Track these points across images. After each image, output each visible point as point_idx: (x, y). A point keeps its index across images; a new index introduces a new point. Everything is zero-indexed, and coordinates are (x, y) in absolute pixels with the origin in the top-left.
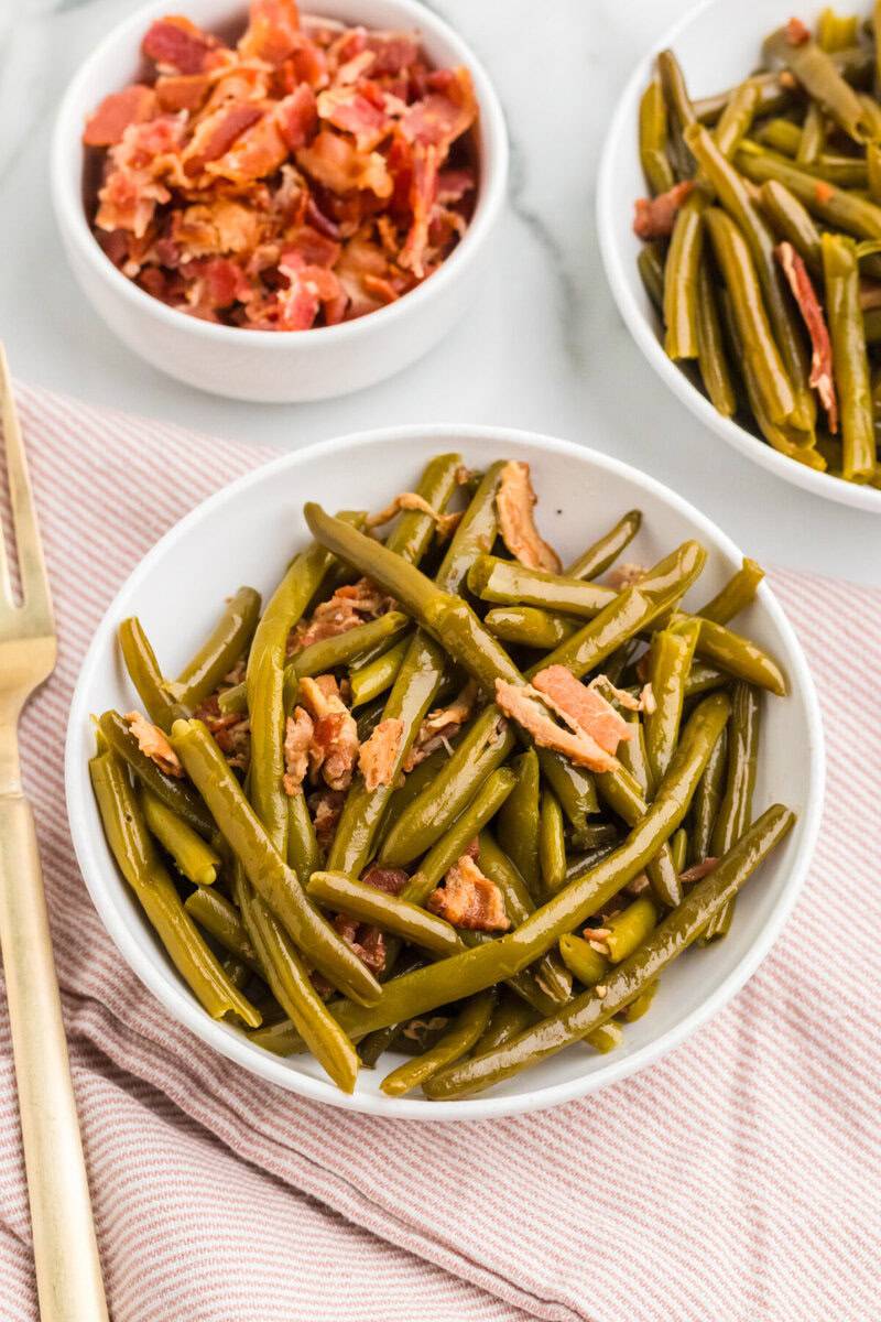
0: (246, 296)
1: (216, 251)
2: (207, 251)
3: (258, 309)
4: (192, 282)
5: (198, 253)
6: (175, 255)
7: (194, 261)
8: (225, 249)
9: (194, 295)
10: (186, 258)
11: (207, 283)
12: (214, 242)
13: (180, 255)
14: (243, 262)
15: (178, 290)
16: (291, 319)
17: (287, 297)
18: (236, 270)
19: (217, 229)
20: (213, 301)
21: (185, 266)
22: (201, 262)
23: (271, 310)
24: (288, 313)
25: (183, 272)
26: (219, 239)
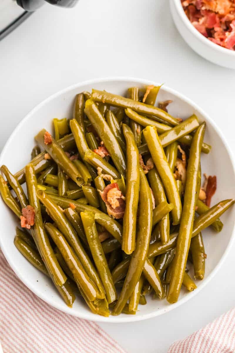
0: (217, 29)
1: (214, 10)
2: (211, 9)
3: (219, 35)
4: (203, 16)
5: (208, 8)
6: (201, 6)
7: (206, 10)
8: (216, 11)
9: (202, 20)
10: (203, 8)
11: (207, 19)
12: (214, 8)
13: (202, 6)
14: (221, 17)
15: (198, 16)
16: (227, 42)
17: (229, 35)
18: (217, 19)
19: (217, 4)
20: (207, 25)
21: (203, 10)
22: (208, 11)
23: (222, 37)
24: (226, 40)
25: (201, 11)
26: (216, 7)
